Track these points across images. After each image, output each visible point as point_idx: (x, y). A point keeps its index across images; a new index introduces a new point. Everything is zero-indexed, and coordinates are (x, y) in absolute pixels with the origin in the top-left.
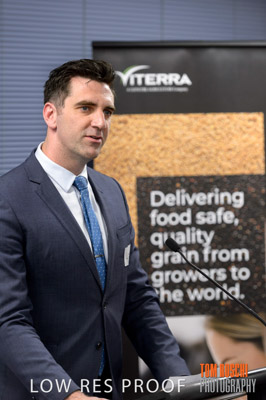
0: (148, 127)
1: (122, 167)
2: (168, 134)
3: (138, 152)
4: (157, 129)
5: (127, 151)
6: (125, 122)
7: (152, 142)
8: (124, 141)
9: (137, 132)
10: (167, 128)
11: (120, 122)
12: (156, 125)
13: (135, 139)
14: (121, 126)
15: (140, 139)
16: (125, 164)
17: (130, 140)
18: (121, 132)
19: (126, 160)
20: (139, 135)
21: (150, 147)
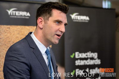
0: (16, 30)
1: (8, 44)
2: (23, 33)
3: (13, 39)
4: (19, 31)
5: (10, 38)
6: (9, 28)
7: (18, 36)
8: (9, 35)
9: (13, 32)
10: (22, 31)
11: (8, 28)
12: (19, 30)
13: (12, 34)
14: (8, 29)
15: (14, 34)
16: (9, 43)
17: (11, 34)
18: (8, 32)
19: (9, 42)
20: (14, 33)
21: (17, 37)
